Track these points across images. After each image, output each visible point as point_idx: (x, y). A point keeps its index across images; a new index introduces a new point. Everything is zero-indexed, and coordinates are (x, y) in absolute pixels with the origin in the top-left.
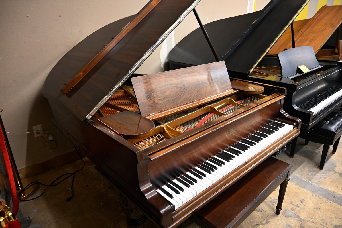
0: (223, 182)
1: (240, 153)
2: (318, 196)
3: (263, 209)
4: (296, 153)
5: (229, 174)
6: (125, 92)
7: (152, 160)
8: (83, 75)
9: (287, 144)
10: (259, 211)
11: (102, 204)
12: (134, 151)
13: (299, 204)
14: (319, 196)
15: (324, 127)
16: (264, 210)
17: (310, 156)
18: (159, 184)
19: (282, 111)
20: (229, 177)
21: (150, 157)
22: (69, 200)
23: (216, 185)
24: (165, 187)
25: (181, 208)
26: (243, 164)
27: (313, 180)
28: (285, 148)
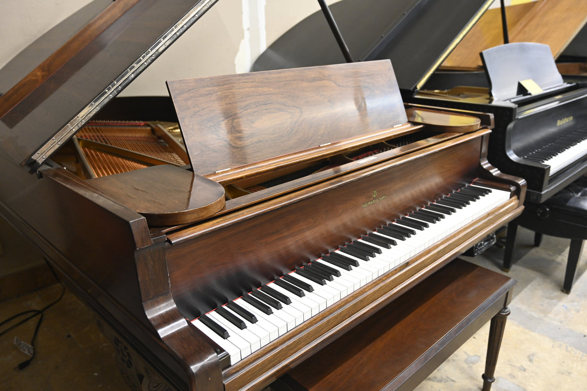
0: (351, 304)
1: (394, 243)
2: (565, 347)
3: (449, 376)
4: (515, 263)
5: (368, 286)
6: (153, 131)
7: (172, 242)
8: (43, 76)
9: (498, 231)
10: (440, 381)
11: (96, 374)
12: (126, 218)
13: (526, 364)
14: (567, 347)
15: (571, 203)
16: (452, 378)
17: (543, 269)
18: (200, 307)
19: (486, 164)
20: (366, 292)
21: (170, 237)
22: (23, 366)
23: (336, 310)
24: (213, 316)
25: (247, 362)
26: (401, 267)
27: (551, 315)
28: (492, 238)
